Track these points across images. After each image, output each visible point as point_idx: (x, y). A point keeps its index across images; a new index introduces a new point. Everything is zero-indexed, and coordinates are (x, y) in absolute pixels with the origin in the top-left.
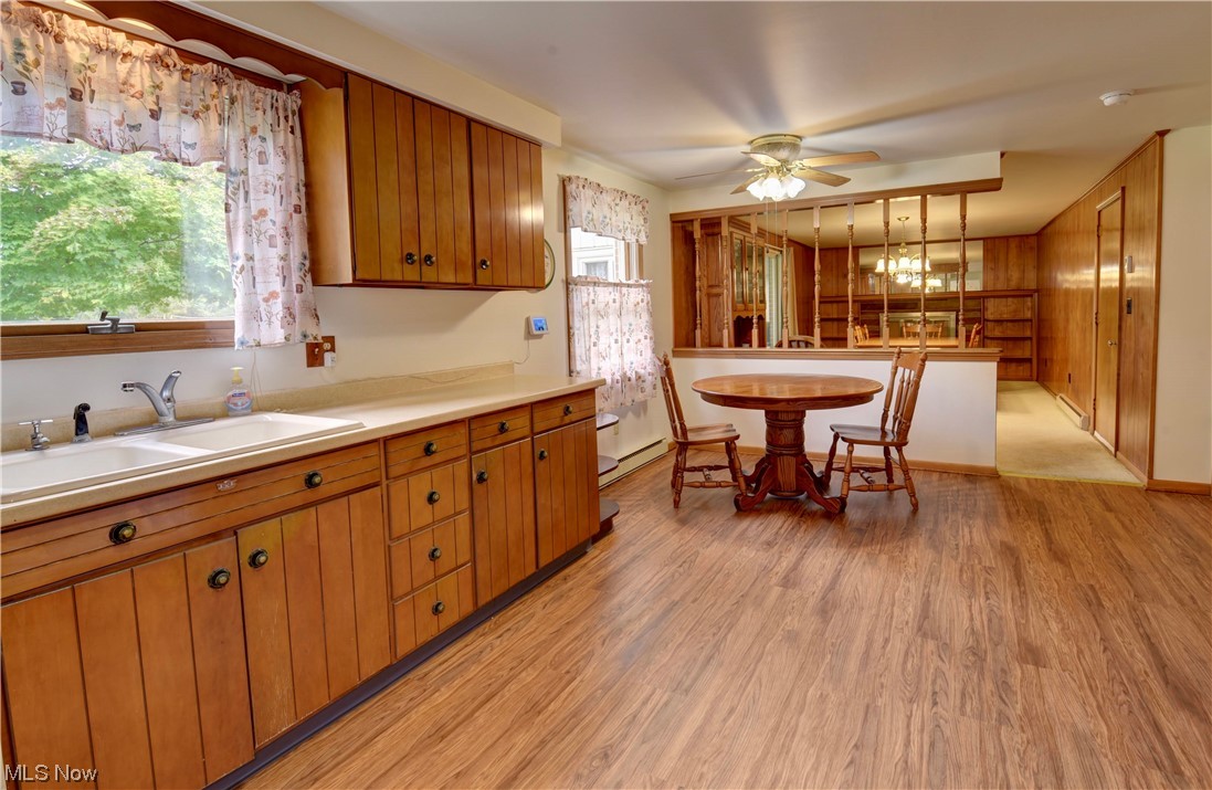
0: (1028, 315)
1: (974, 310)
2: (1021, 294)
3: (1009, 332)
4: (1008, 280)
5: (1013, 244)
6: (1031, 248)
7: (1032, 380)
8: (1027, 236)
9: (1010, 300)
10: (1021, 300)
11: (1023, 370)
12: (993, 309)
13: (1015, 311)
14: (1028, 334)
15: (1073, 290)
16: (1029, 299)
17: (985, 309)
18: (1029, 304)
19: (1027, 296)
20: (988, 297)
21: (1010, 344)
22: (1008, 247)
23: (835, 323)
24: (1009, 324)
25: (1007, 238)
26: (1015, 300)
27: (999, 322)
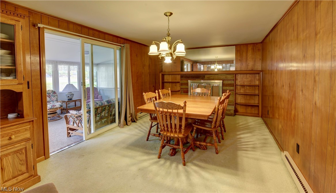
0: (257, 83)
1: (231, 80)
2: (254, 72)
3: (248, 91)
4: (247, 66)
5: (250, 48)
6: (259, 50)
7: (259, 117)
8: (257, 44)
9: (248, 75)
10: (254, 75)
11: (254, 111)
12: (241, 80)
13: (251, 81)
14: (257, 92)
15: (294, 71)
16: (257, 75)
17: (236, 79)
18: (258, 78)
19: (257, 73)
20: (237, 74)
21: (248, 97)
22: (247, 49)
23: (171, 84)
24: (248, 87)
25: (247, 45)
26: (251, 75)
27: (243, 86)
